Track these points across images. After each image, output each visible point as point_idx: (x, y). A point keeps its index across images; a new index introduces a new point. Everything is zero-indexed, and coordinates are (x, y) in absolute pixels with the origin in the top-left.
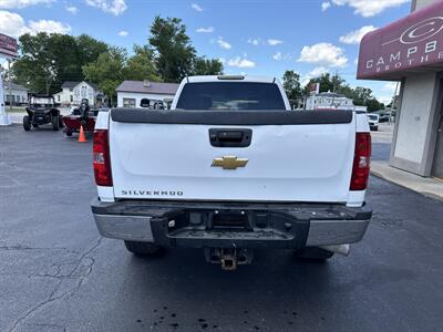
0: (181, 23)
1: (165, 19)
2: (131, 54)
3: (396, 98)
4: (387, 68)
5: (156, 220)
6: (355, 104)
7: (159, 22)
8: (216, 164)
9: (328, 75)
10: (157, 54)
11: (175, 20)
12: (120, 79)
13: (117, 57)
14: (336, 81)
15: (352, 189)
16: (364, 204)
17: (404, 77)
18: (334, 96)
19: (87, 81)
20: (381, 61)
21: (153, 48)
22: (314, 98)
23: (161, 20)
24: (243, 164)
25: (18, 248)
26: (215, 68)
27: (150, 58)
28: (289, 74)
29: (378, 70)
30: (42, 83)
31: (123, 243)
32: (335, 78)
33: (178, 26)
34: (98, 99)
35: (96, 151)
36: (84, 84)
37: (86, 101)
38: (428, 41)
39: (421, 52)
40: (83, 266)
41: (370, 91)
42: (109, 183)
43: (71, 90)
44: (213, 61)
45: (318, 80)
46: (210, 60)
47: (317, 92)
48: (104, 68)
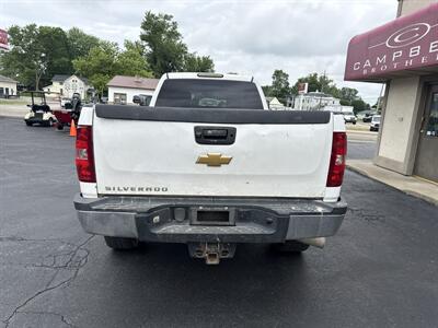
0: (173, 20)
1: (157, 15)
2: (123, 49)
3: (381, 99)
4: (373, 70)
5: (141, 215)
6: (342, 104)
7: (150, 17)
8: (201, 161)
9: (316, 75)
10: (148, 49)
11: (166, 17)
12: (112, 74)
13: (108, 52)
14: (324, 81)
15: (328, 185)
16: (339, 199)
17: (390, 79)
18: (322, 96)
19: (78, 75)
20: (368, 63)
21: (145, 43)
22: (302, 97)
23: (153, 16)
24: (227, 161)
25: (13, 239)
26: (205, 65)
27: (141, 54)
28: (278, 74)
29: (365, 72)
30: (32, 76)
31: (104, 239)
32: (323, 78)
33: (170, 22)
34: (89, 93)
35: (79, 147)
36: (74, 78)
37: (77, 96)
38: (412, 46)
39: (406, 56)
40: (79, 257)
41: (356, 92)
42: (92, 179)
43: (61, 84)
44: (204, 58)
45: (306, 80)
46: (201, 57)
47: (306, 91)
48: (94, 62)
